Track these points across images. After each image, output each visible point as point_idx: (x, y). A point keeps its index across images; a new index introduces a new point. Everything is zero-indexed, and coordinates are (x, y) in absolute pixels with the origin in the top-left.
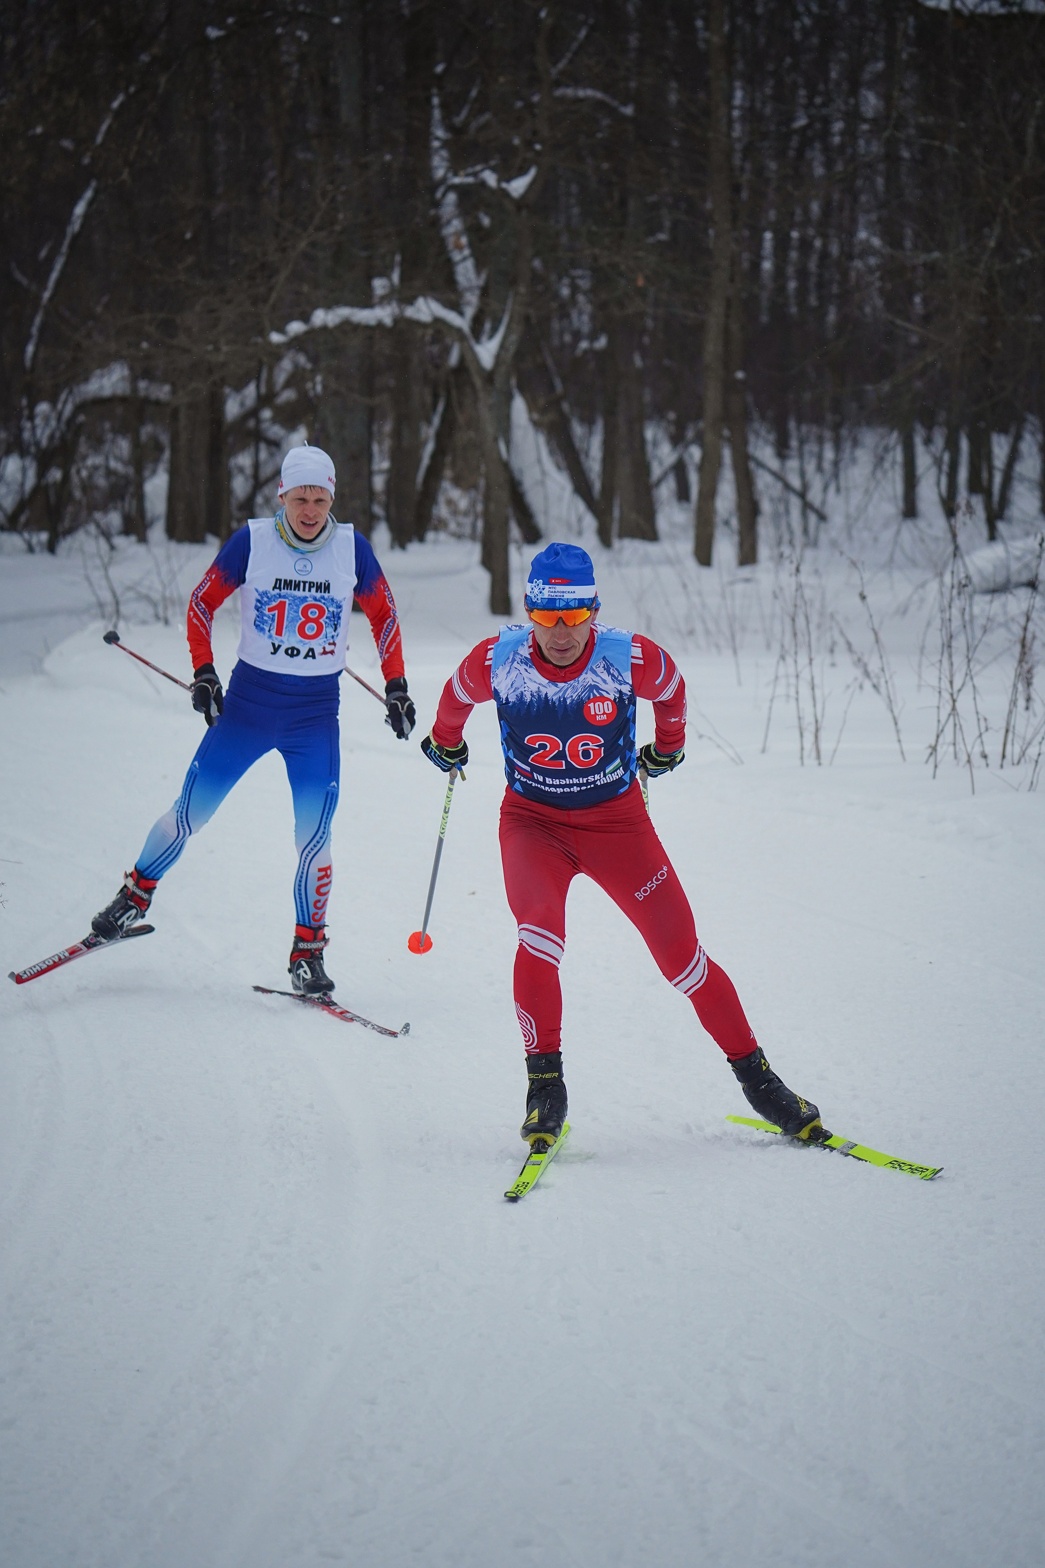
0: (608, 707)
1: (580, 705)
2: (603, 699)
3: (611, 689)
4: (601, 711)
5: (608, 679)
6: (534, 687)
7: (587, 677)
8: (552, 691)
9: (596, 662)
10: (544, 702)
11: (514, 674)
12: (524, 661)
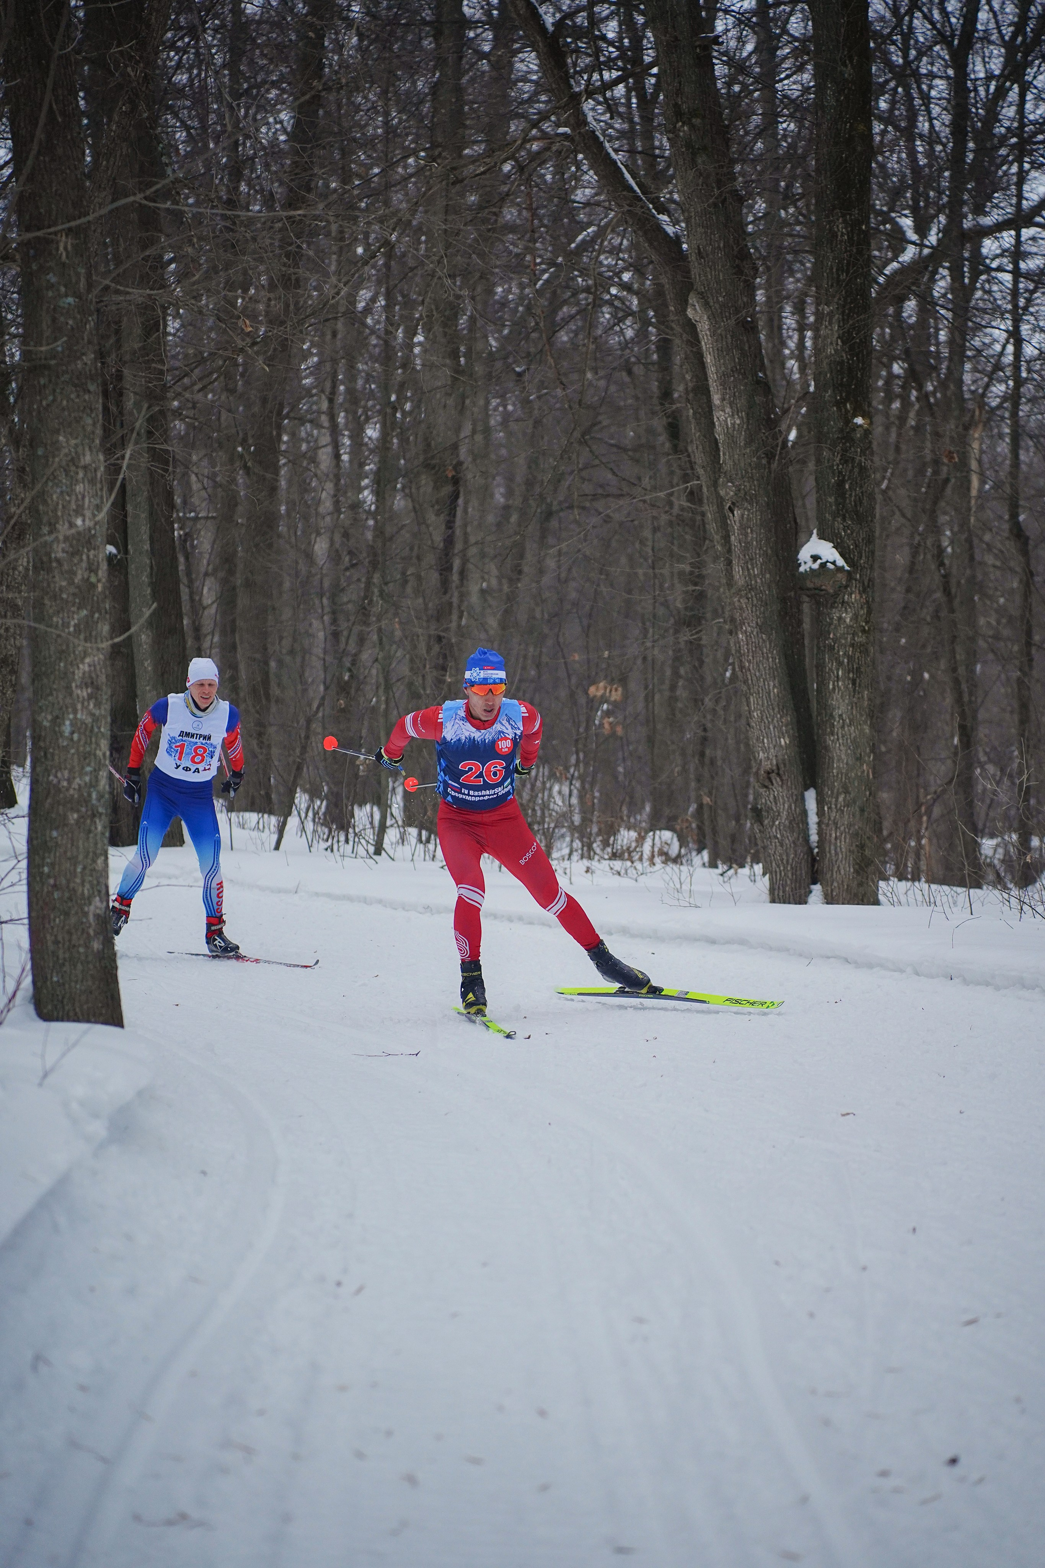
0: (509, 743)
1: (494, 742)
2: (506, 739)
3: (510, 733)
4: (505, 746)
5: (509, 727)
6: (467, 734)
7: (497, 727)
8: (477, 735)
9: (503, 718)
10: (472, 741)
11: (456, 726)
12: (462, 719)
